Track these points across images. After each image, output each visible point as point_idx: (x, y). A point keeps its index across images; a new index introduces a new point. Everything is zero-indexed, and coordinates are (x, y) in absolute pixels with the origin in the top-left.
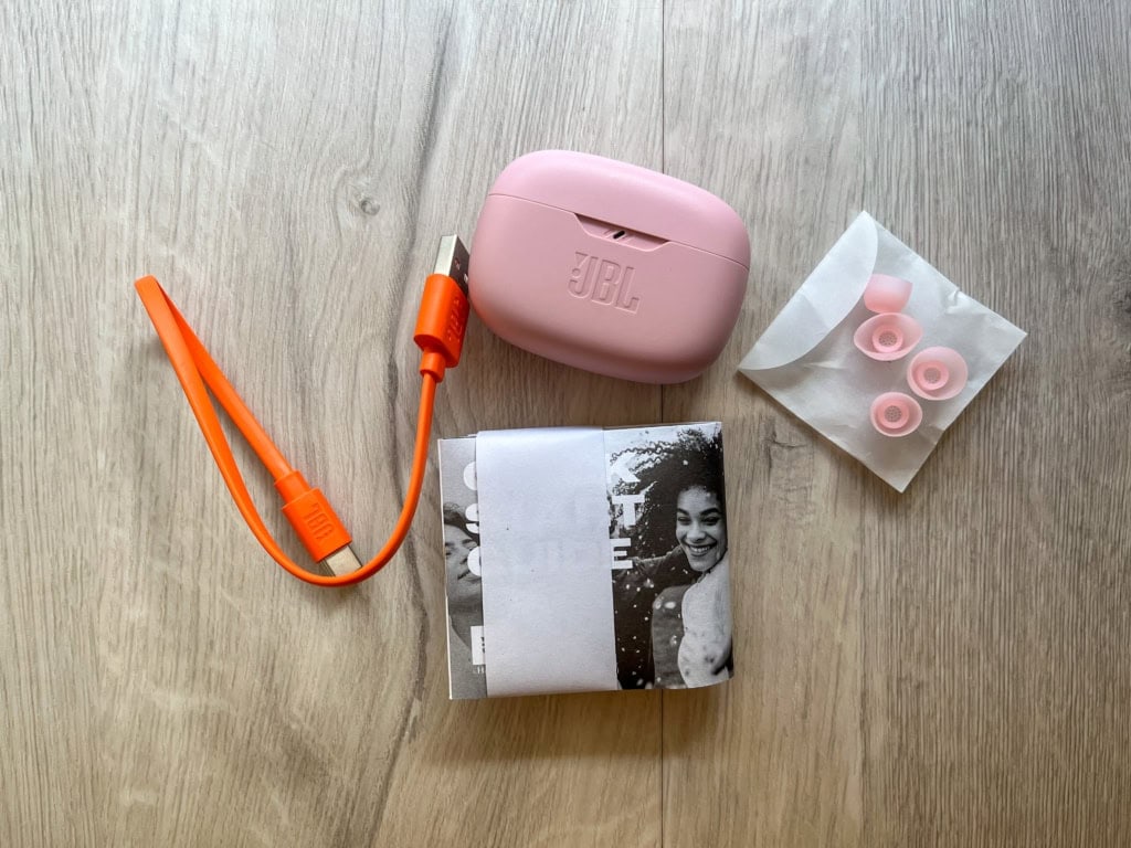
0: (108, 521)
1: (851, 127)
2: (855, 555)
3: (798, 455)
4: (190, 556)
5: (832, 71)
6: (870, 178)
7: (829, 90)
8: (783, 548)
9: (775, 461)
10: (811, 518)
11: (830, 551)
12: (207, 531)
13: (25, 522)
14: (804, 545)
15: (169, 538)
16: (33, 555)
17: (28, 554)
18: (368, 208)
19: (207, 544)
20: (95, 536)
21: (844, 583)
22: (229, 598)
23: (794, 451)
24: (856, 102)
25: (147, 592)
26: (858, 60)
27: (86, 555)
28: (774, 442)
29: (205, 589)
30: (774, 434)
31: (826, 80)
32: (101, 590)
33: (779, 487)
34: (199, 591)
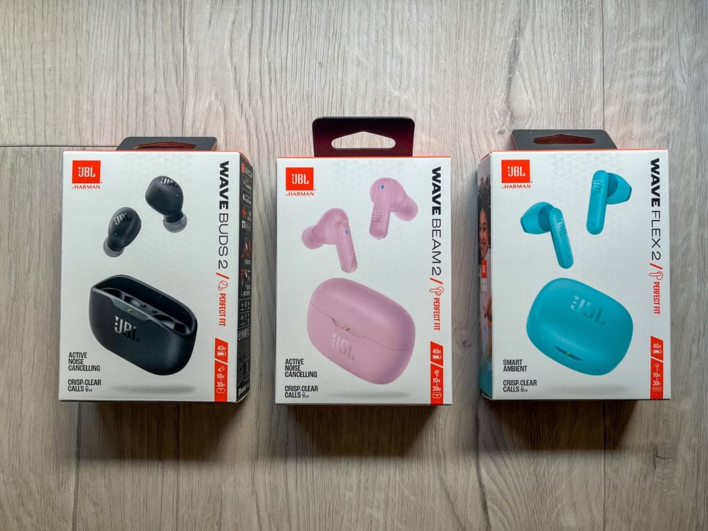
0: (345, 489)
1: (693, 307)
2: (693, 508)
3: (668, 462)
4: (382, 506)
5: (684, 282)
6: (702, 332)
7: (683, 291)
8: (660, 506)
9: (657, 465)
10: (673, 492)
11: (682, 507)
12: (391, 494)
13: (307, 489)
14: (670, 504)
15: (373, 498)
16: (311, 504)
17: (308, 504)
18: (466, 344)
19: (390, 501)
20: (339, 495)
21: (688, 521)
22: (400, 526)
23: (666, 460)
24: (695, 296)
25: (362, 522)
26: (696, 277)
27: (335, 504)
28: (657, 456)
29: (389, 522)
30: (657, 452)
31: (681, 286)
32: (342, 520)
33: (659, 477)
34: (386, 522)
